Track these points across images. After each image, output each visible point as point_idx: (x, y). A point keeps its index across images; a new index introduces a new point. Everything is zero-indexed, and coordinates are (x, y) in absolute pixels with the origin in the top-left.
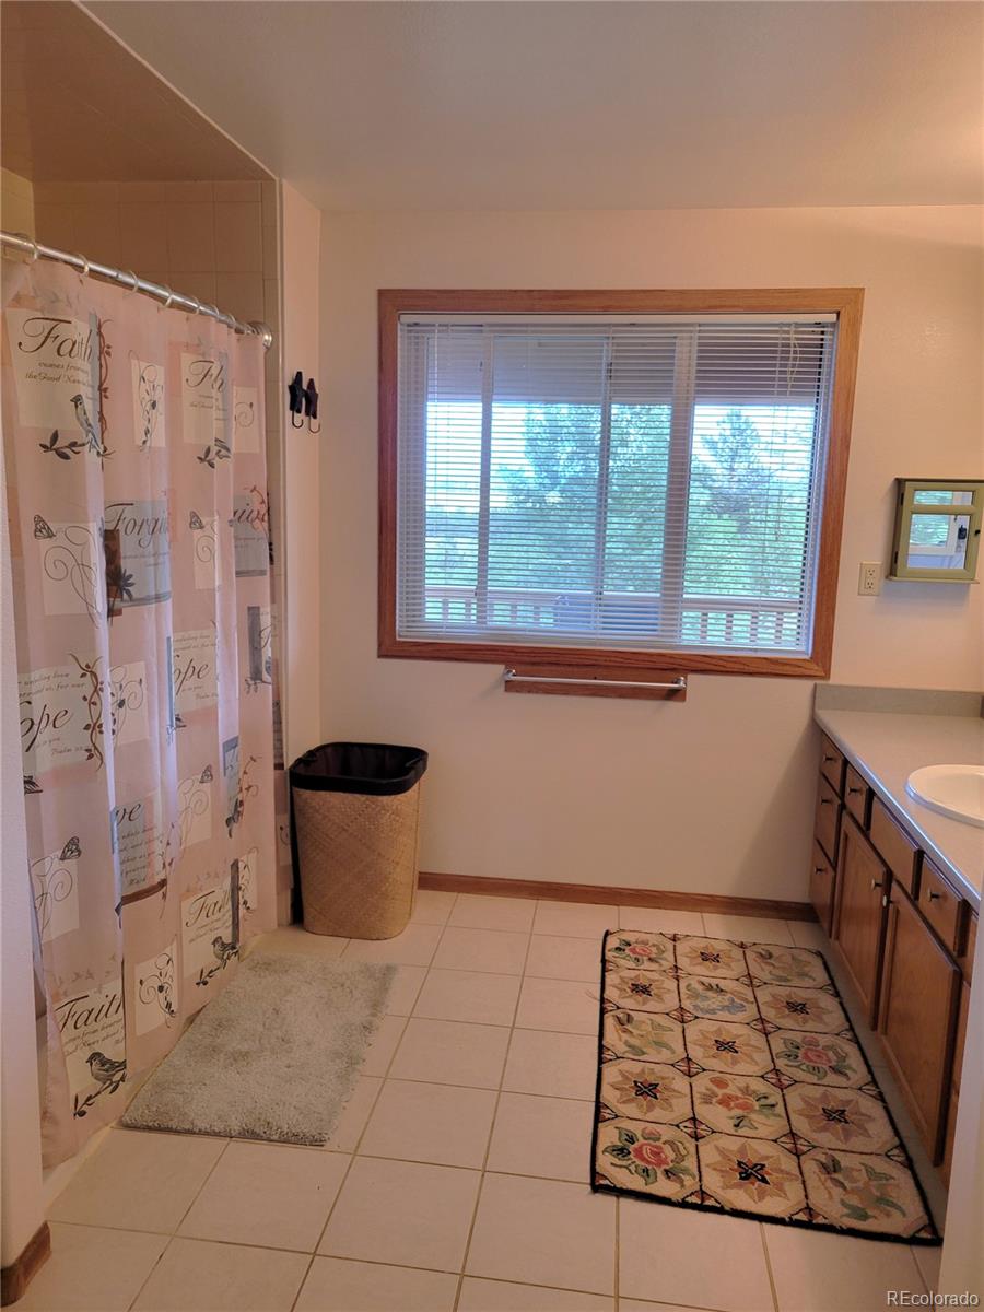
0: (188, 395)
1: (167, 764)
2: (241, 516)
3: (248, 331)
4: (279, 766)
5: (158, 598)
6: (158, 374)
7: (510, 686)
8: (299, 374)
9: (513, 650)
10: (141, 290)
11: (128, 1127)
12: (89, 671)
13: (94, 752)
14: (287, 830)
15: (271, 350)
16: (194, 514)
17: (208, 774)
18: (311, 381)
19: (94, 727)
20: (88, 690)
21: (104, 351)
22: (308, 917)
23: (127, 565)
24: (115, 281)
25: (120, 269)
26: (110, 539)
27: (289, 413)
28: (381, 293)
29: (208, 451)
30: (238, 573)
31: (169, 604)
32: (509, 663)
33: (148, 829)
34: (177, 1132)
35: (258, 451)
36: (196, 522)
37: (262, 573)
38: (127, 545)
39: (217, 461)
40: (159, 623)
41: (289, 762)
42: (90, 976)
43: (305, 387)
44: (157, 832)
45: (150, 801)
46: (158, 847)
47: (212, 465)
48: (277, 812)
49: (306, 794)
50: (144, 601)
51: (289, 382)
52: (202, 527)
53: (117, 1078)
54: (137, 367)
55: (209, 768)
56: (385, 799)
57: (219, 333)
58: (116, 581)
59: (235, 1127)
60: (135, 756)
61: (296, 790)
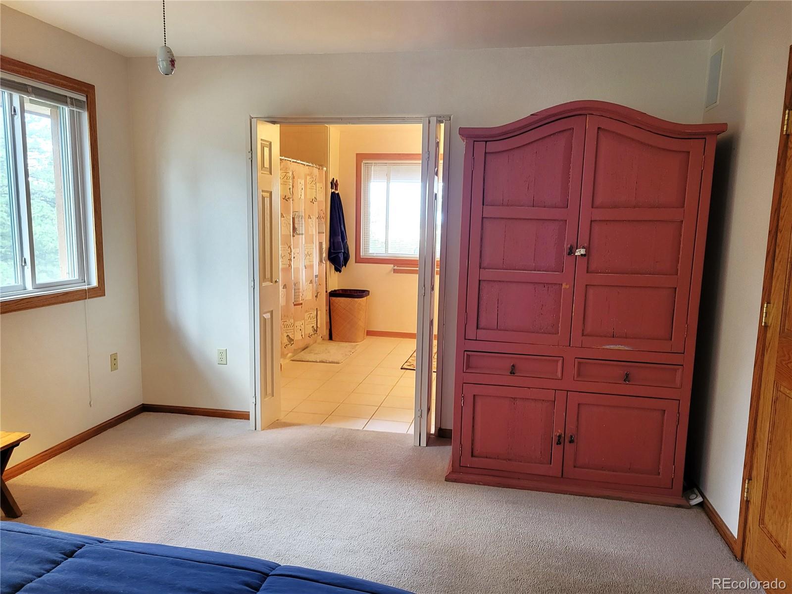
0: (308, 186)
1: (303, 276)
2: (319, 218)
3: (321, 168)
4: (326, 292)
5: (302, 234)
6: (303, 182)
7: (395, 271)
8: (333, 179)
9: (395, 260)
10: (302, 164)
11: (293, 361)
12: (290, 247)
13: (290, 265)
14: (328, 311)
15: (326, 172)
16: (309, 215)
17: (311, 282)
18: (337, 180)
19: (290, 260)
20: (289, 251)
21: (294, 178)
22: (333, 338)
23: (296, 226)
24: (296, 162)
25: (297, 160)
26: (293, 219)
27: (330, 190)
28: (357, 154)
29: (313, 200)
30: (319, 233)
31: (304, 236)
32: (395, 265)
33: (299, 289)
34: (304, 361)
35: (322, 200)
36: (309, 217)
37: (323, 233)
38: (296, 220)
39: (315, 203)
40: (302, 239)
41: (329, 291)
42: (287, 317)
43: (335, 182)
44: (301, 290)
45: (299, 283)
46: (301, 295)
47: (313, 203)
48: (326, 305)
49: (334, 298)
50: (299, 234)
51: (330, 181)
52: (311, 218)
53: (292, 342)
54: (299, 181)
55: (311, 280)
56: (356, 299)
57: (316, 171)
58: (294, 229)
59: (318, 361)
60: (297, 270)
61: (331, 298)
